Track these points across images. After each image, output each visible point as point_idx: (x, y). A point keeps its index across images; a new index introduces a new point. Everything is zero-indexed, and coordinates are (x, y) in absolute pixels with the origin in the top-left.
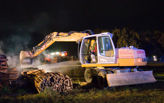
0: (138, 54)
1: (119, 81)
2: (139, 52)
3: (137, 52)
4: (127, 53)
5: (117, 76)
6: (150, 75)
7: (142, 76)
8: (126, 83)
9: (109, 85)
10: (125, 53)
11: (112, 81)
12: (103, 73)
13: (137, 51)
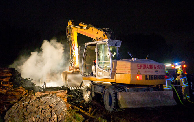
0: (138, 68)
1: (133, 103)
2: (141, 67)
3: (138, 67)
4: (125, 66)
5: (131, 95)
6: (170, 96)
7: (160, 97)
8: (140, 105)
9: (121, 106)
10: (122, 66)
11: (124, 102)
12: (112, 91)
13: (138, 65)
